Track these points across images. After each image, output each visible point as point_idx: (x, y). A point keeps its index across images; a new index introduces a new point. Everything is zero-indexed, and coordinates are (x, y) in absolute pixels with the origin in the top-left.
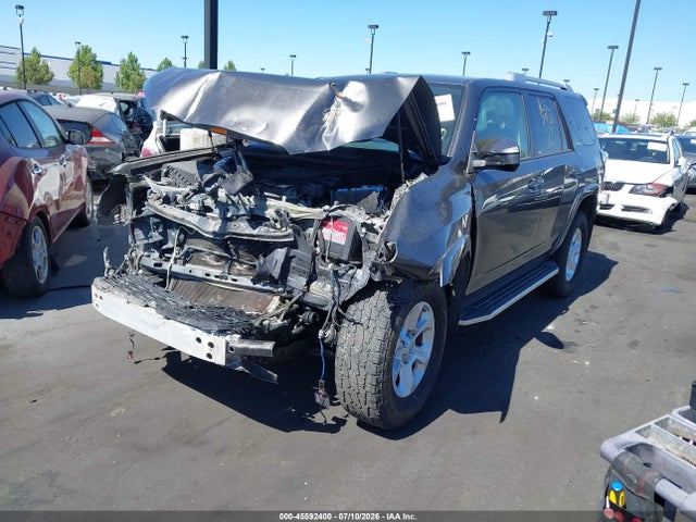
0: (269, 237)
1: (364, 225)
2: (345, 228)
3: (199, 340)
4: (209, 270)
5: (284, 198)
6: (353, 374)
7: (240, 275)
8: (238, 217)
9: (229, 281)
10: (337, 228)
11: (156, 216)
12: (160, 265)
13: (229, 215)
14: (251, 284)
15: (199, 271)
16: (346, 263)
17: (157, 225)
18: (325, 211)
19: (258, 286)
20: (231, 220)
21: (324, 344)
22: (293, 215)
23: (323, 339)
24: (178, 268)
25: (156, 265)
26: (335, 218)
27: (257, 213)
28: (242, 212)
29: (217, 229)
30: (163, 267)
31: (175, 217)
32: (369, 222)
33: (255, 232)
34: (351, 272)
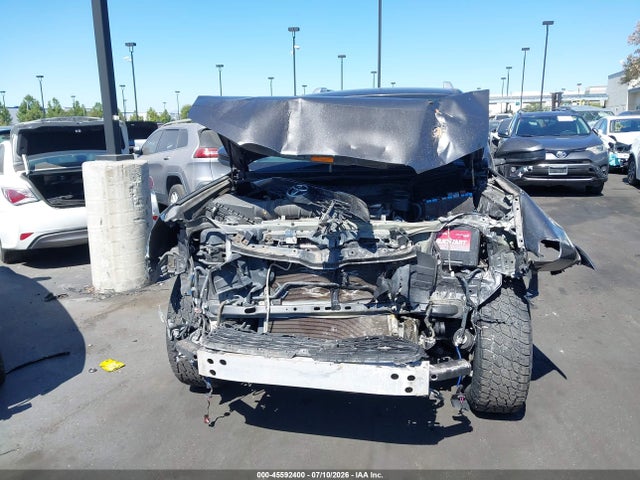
0: (392, 258)
1: (494, 229)
2: (465, 236)
3: (395, 377)
4: (317, 303)
5: (384, 217)
6: (505, 372)
7: (350, 301)
8: (348, 242)
9: (343, 310)
10: (454, 237)
11: (243, 258)
12: (254, 310)
13: (341, 243)
14: (365, 309)
15: (305, 307)
16: (471, 268)
17: (243, 267)
18: (443, 223)
19: (373, 309)
20: (342, 247)
21: (461, 350)
22: (408, 232)
23: (460, 345)
24: (276, 309)
25: (246, 311)
26: (452, 228)
27: (364, 236)
28: (351, 237)
29: (326, 259)
30: (257, 312)
31: (274, 256)
32: (499, 226)
33: (376, 255)
34: (478, 276)
